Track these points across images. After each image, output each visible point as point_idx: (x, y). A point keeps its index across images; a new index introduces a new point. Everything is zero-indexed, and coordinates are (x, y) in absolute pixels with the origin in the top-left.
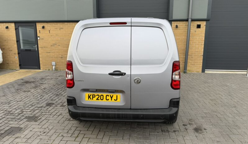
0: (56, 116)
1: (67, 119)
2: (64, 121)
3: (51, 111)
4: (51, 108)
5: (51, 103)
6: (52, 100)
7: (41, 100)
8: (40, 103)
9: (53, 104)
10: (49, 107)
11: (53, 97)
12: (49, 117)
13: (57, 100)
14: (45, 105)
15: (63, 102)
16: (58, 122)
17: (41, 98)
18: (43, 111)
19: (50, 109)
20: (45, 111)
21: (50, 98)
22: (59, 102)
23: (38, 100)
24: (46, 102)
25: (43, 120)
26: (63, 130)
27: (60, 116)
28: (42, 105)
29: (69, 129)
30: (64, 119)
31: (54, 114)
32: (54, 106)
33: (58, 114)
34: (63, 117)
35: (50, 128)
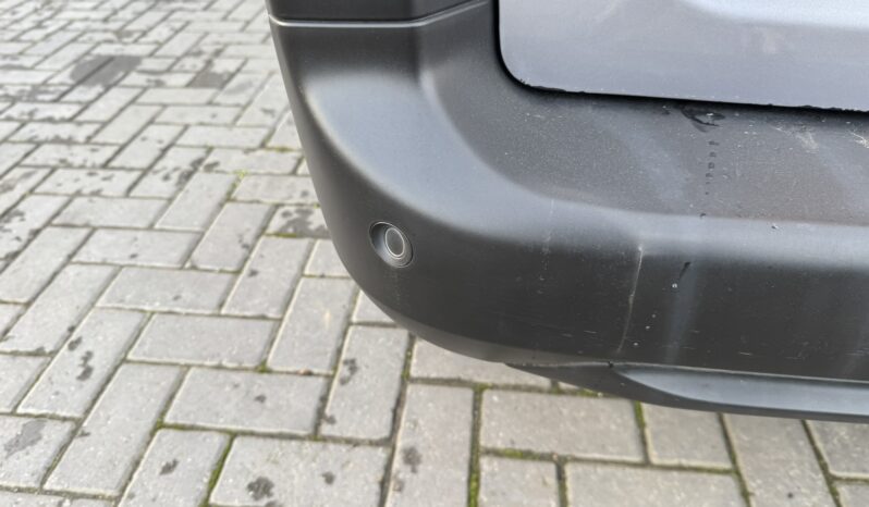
0: (154, 185)
1: (277, 222)
2: (249, 248)
3: (114, 134)
4: (117, 97)
5: (110, 59)
6: (121, 34)
7: (38, 34)
8: (27, 62)
9: (131, 63)
10: (99, 89)
11: (127, 14)
12: (97, 193)
13: (162, 32)
14: (65, 78)
15: (208, 48)
16: (187, 262)
17: (39, 25)
18: (46, 131)
19: (100, 111)
20: (65, 131)
21: (106, 20)
22: (177, 46)
23: (15, 40)
24: (79, 49)
25: (35, 233)
26: (261, 383)
27: (200, 177)
28: (37, 78)
29: (322, 368)
30: (240, 219)
31: (139, 155)
32: (135, 78)
33: (179, 159)
34: (229, 198)
35: (102, 341)
